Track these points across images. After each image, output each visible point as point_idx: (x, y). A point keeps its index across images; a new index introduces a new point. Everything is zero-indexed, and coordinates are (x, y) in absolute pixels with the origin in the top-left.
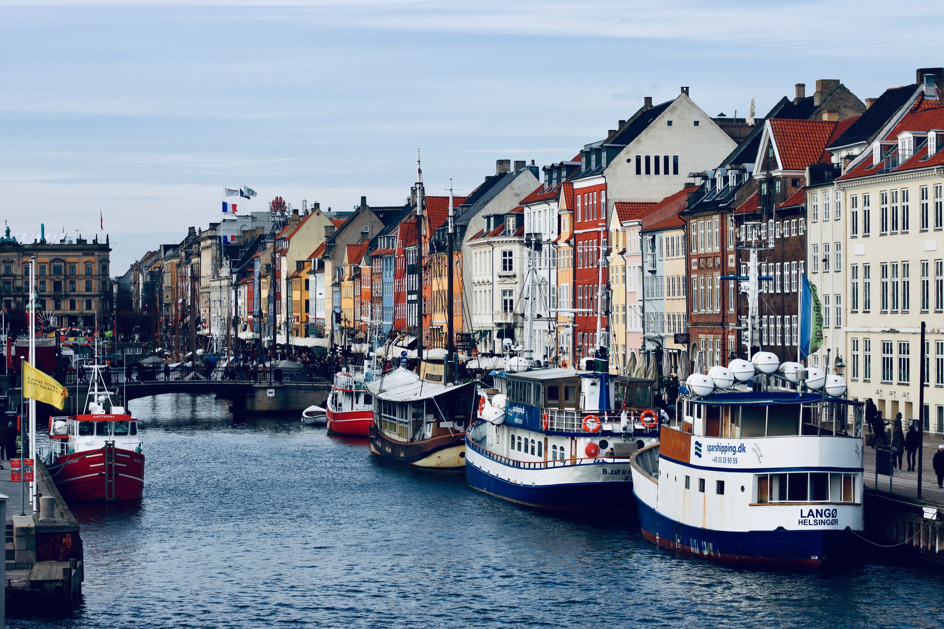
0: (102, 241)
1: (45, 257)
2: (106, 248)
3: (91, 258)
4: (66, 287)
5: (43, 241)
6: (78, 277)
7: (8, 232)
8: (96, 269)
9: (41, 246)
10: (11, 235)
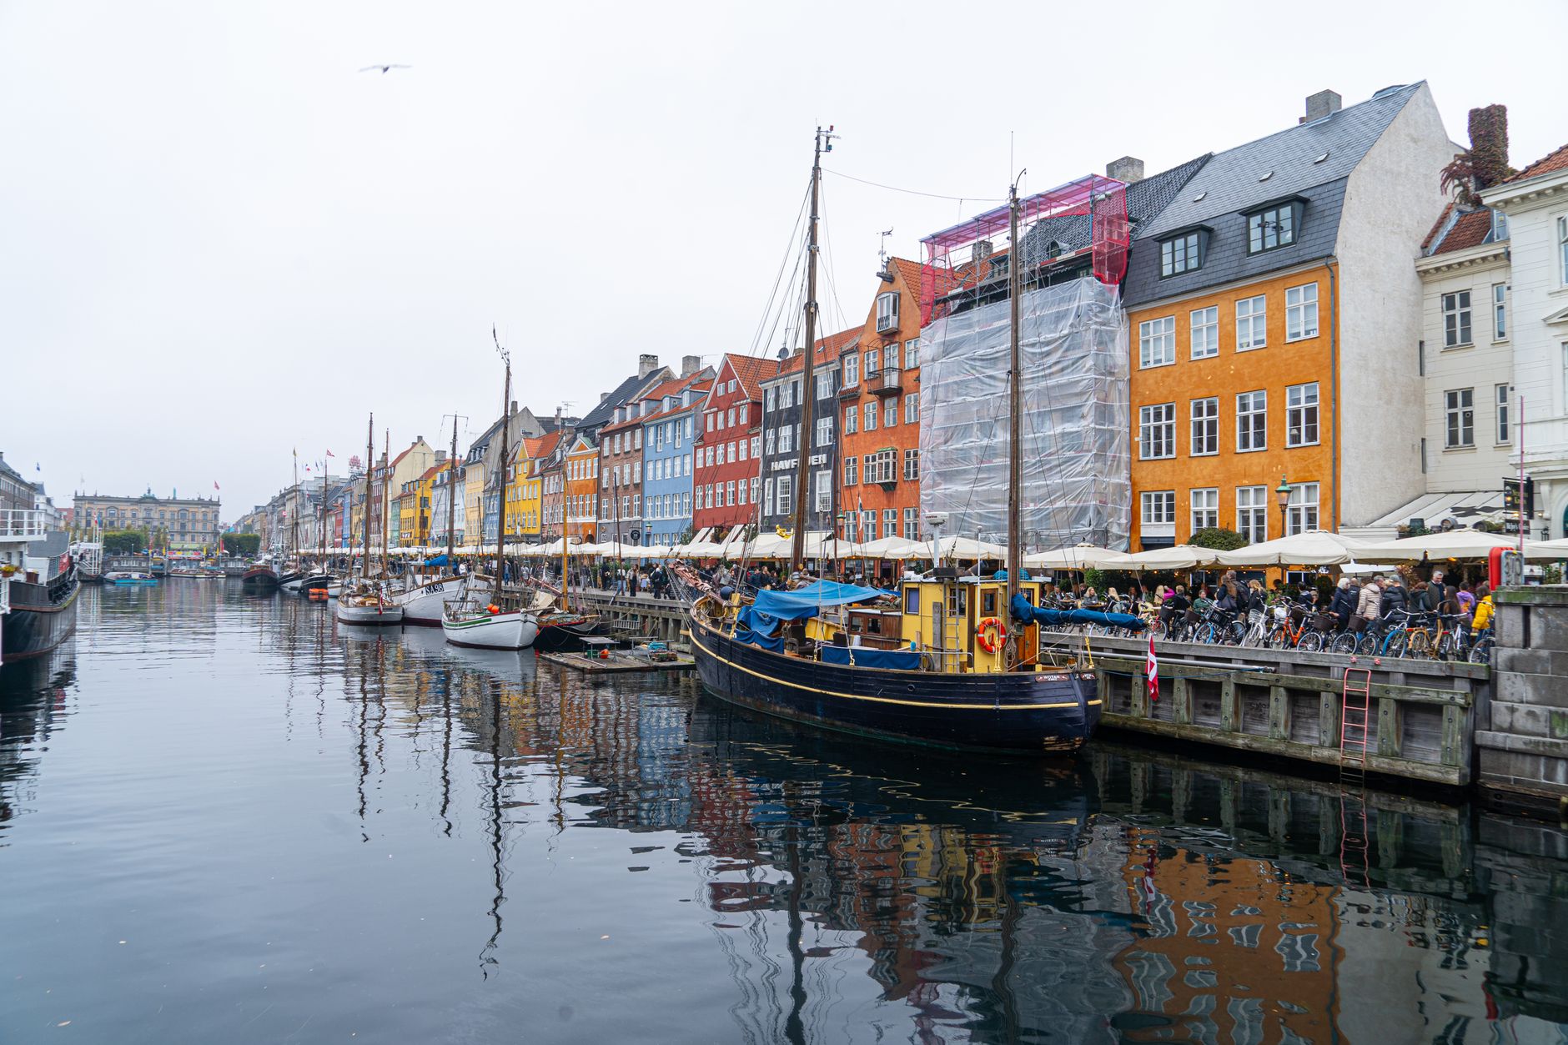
0: (215, 499)
1: (175, 508)
2: (217, 504)
3: (207, 510)
4: (189, 527)
5: (174, 498)
6: (198, 521)
7: (149, 491)
8: (210, 516)
9: (174, 502)
10: (152, 493)
